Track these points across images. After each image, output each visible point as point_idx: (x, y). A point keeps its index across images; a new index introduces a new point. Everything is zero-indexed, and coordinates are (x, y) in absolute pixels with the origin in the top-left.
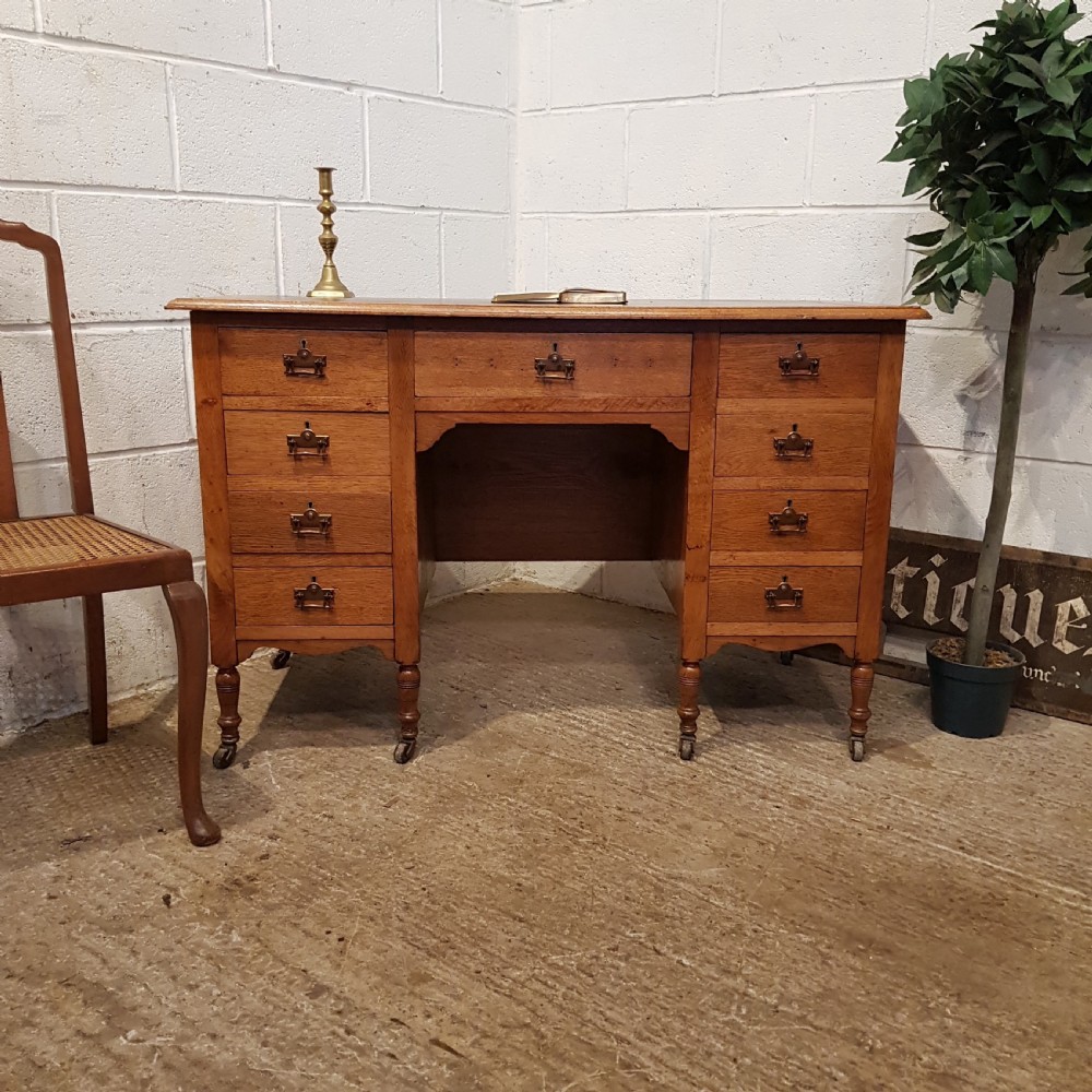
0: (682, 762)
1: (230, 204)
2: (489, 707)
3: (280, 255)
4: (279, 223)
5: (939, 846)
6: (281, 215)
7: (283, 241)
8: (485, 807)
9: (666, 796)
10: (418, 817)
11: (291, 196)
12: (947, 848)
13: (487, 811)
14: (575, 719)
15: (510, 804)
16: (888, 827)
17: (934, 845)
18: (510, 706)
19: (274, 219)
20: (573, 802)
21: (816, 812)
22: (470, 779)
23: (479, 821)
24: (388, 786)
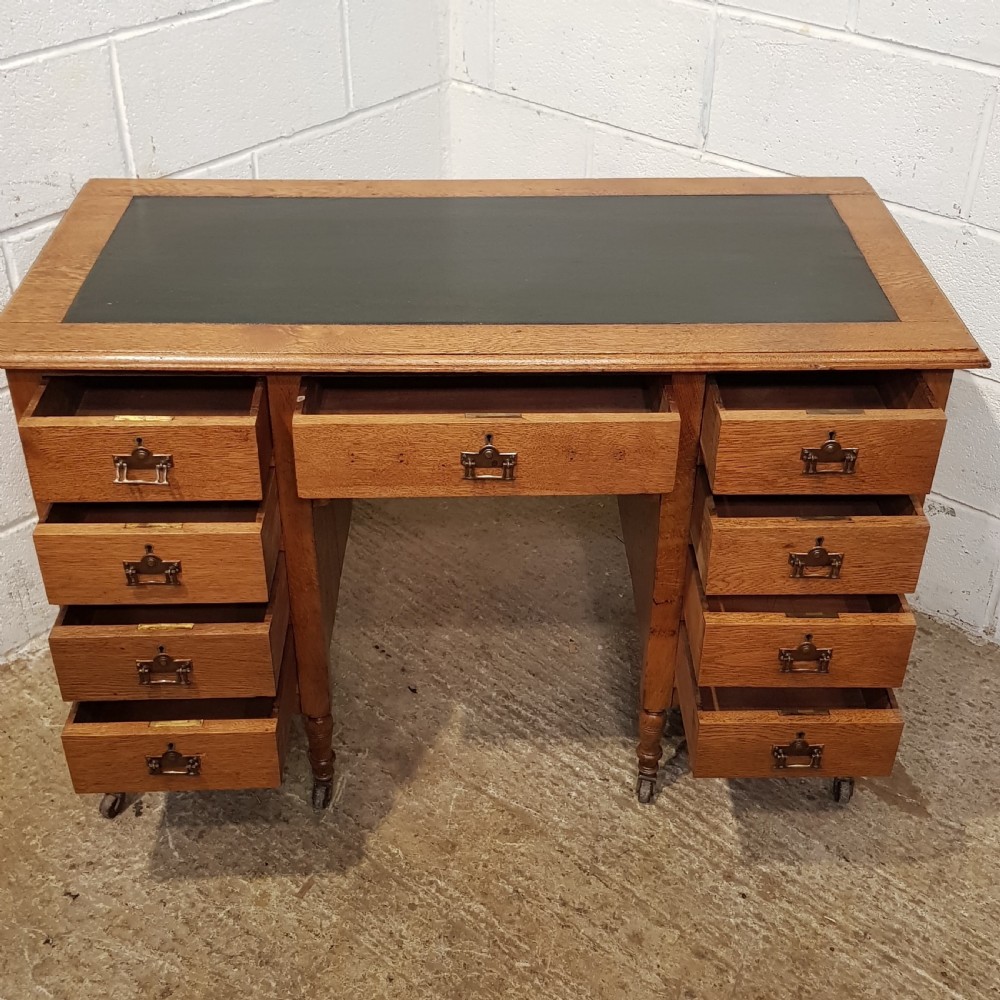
0: (639, 806)
1: (45, 62)
2: (419, 692)
3: (123, 108)
4: (117, 66)
5: (919, 971)
6: (118, 55)
7: (124, 88)
8: (410, 899)
9: (616, 875)
10: (335, 918)
11: (129, 23)
12: (927, 976)
13: (412, 906)
14: (519, 716)
15: (439, 890)
16: (865, 934)
17: (914, 969)
18: (443, 686)
19: (110, 62)
20: (510, 889)
21: (785, 905)
22: (394, 842)
23: (403, 927)
24: (301, 854)
